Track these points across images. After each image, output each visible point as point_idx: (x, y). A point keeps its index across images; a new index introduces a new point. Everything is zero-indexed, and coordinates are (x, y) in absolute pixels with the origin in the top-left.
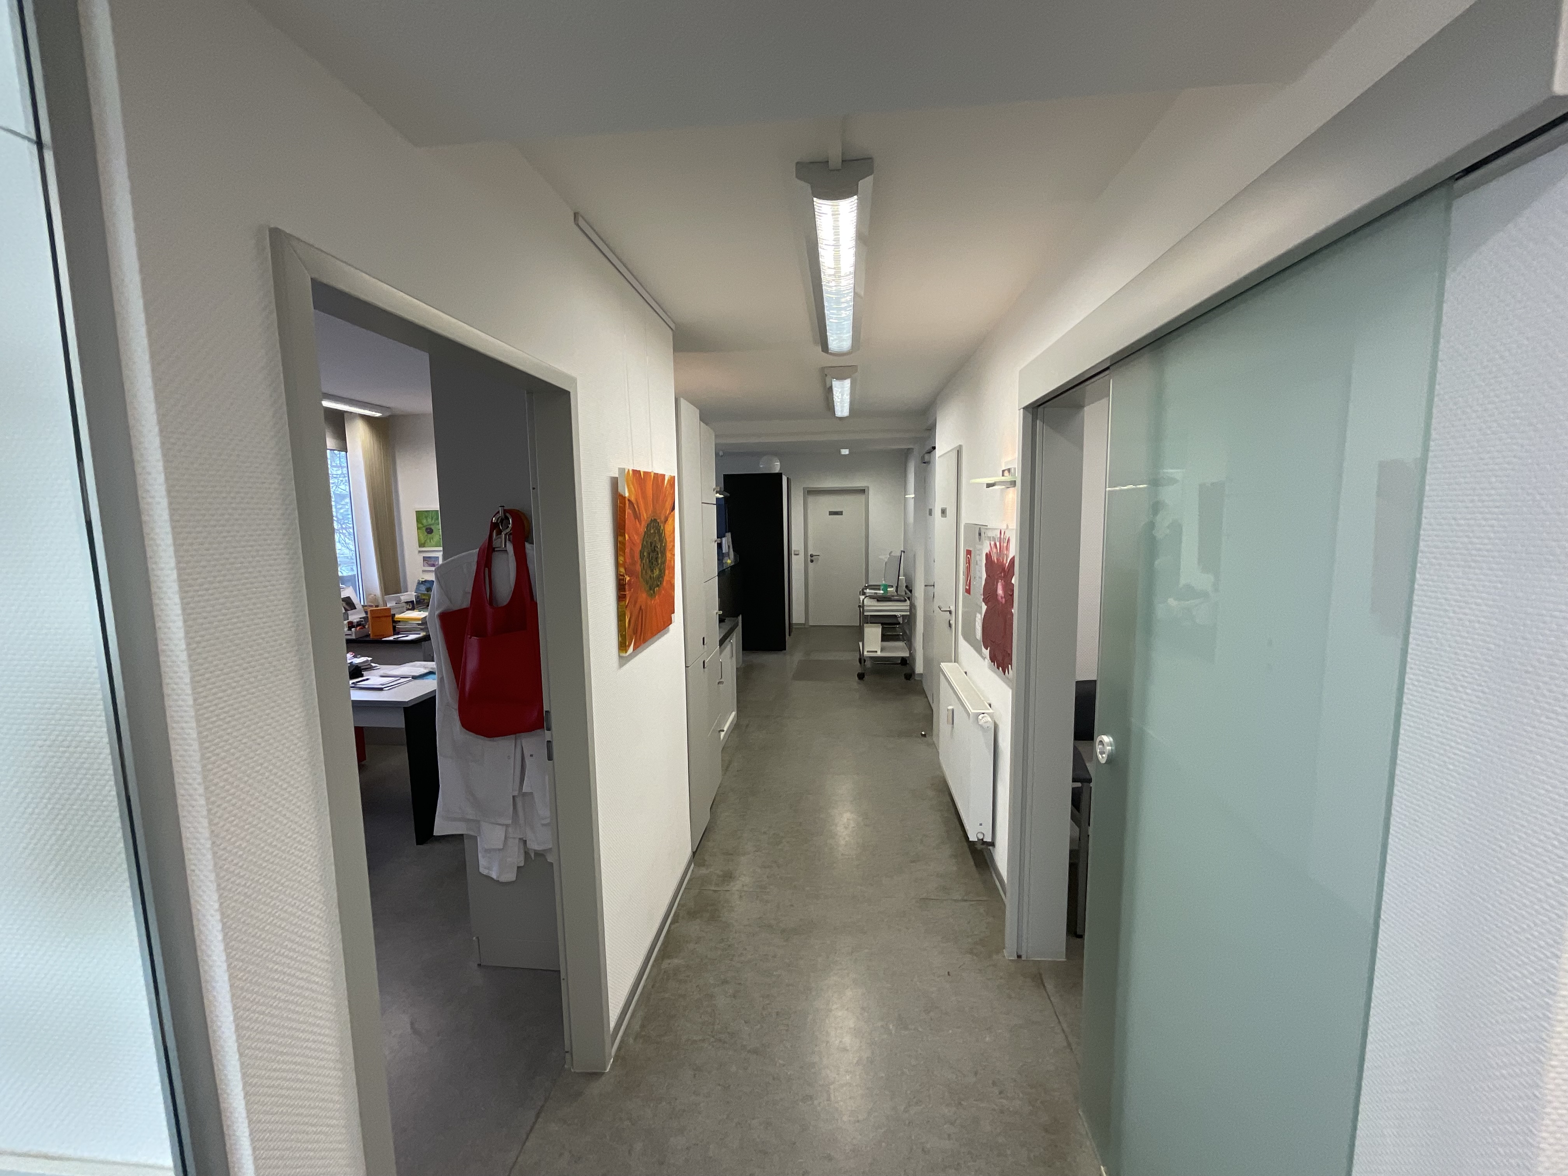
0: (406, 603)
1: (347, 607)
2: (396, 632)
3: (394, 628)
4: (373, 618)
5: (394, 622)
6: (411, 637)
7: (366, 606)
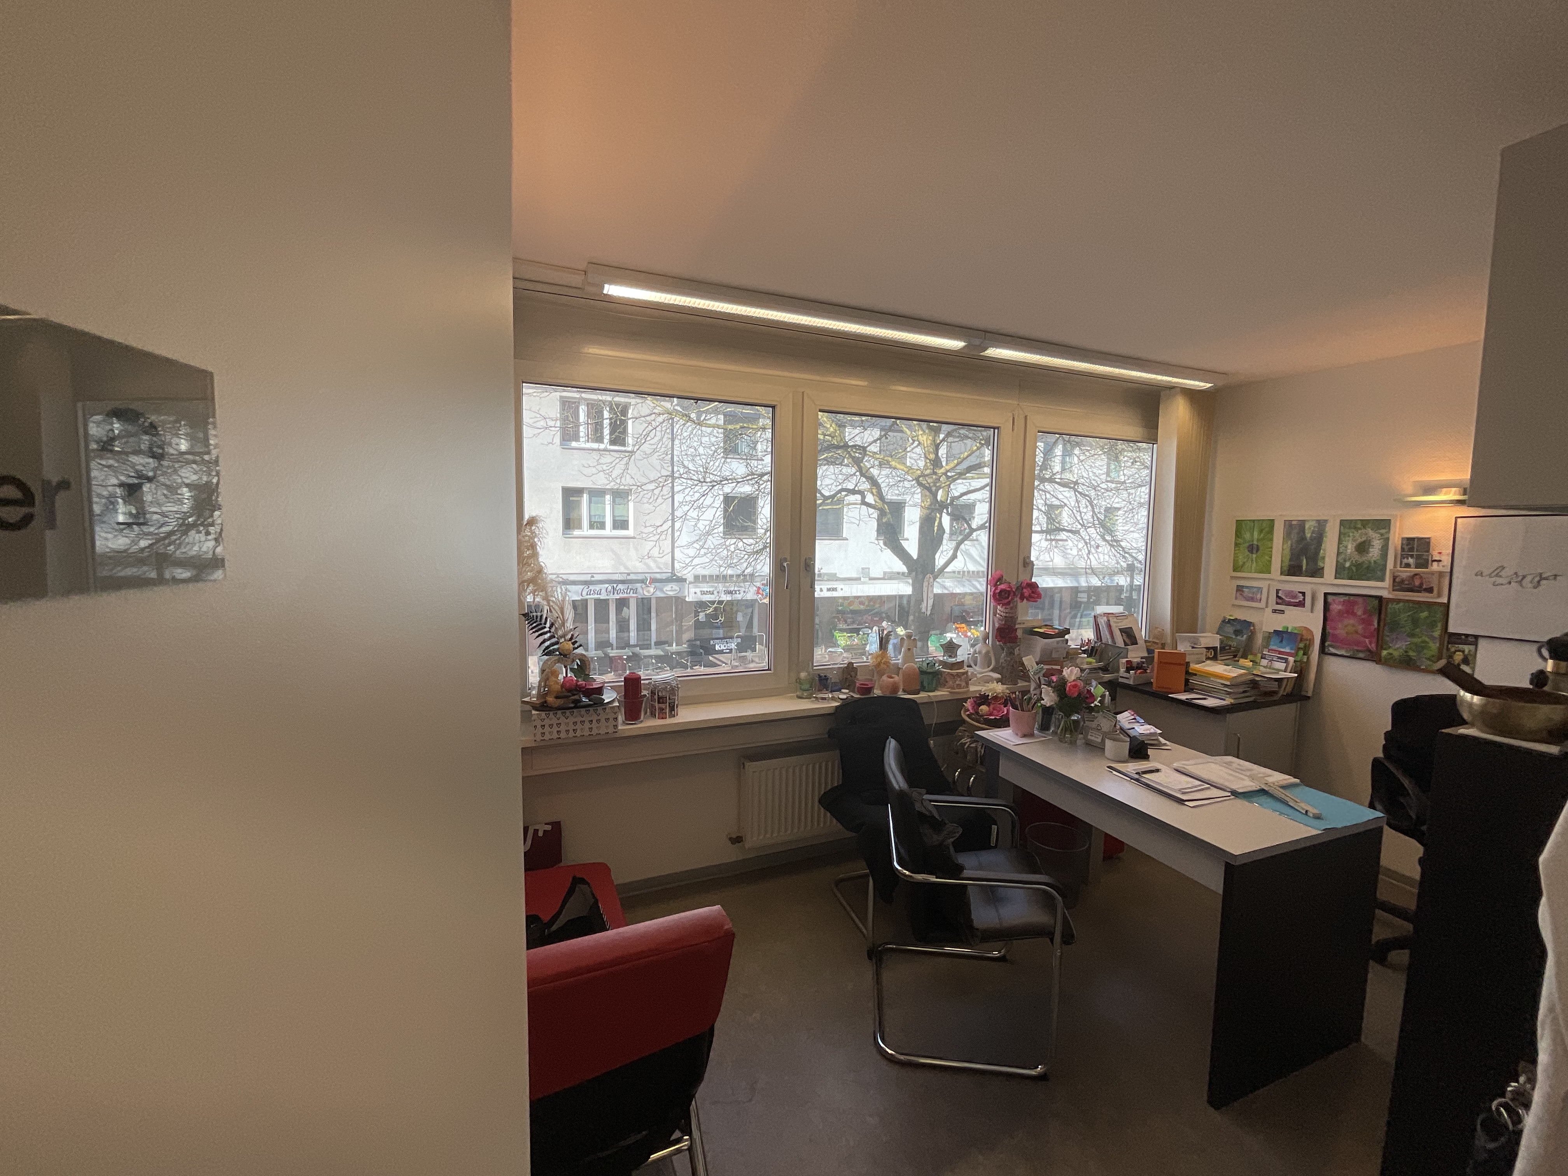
0: (1207, 648)
1: (1127, 641)
2: (1188, 688)
3: (1187, 681)
4: (1160, 663)
5: (1187, 673)
6: (1210, 702)
7: (1149, 642)
